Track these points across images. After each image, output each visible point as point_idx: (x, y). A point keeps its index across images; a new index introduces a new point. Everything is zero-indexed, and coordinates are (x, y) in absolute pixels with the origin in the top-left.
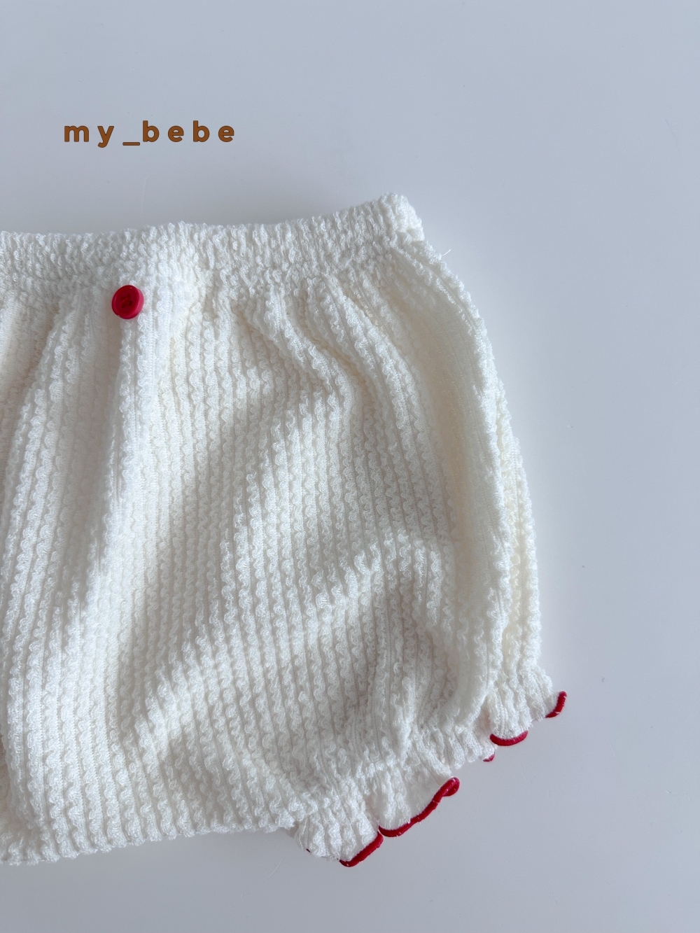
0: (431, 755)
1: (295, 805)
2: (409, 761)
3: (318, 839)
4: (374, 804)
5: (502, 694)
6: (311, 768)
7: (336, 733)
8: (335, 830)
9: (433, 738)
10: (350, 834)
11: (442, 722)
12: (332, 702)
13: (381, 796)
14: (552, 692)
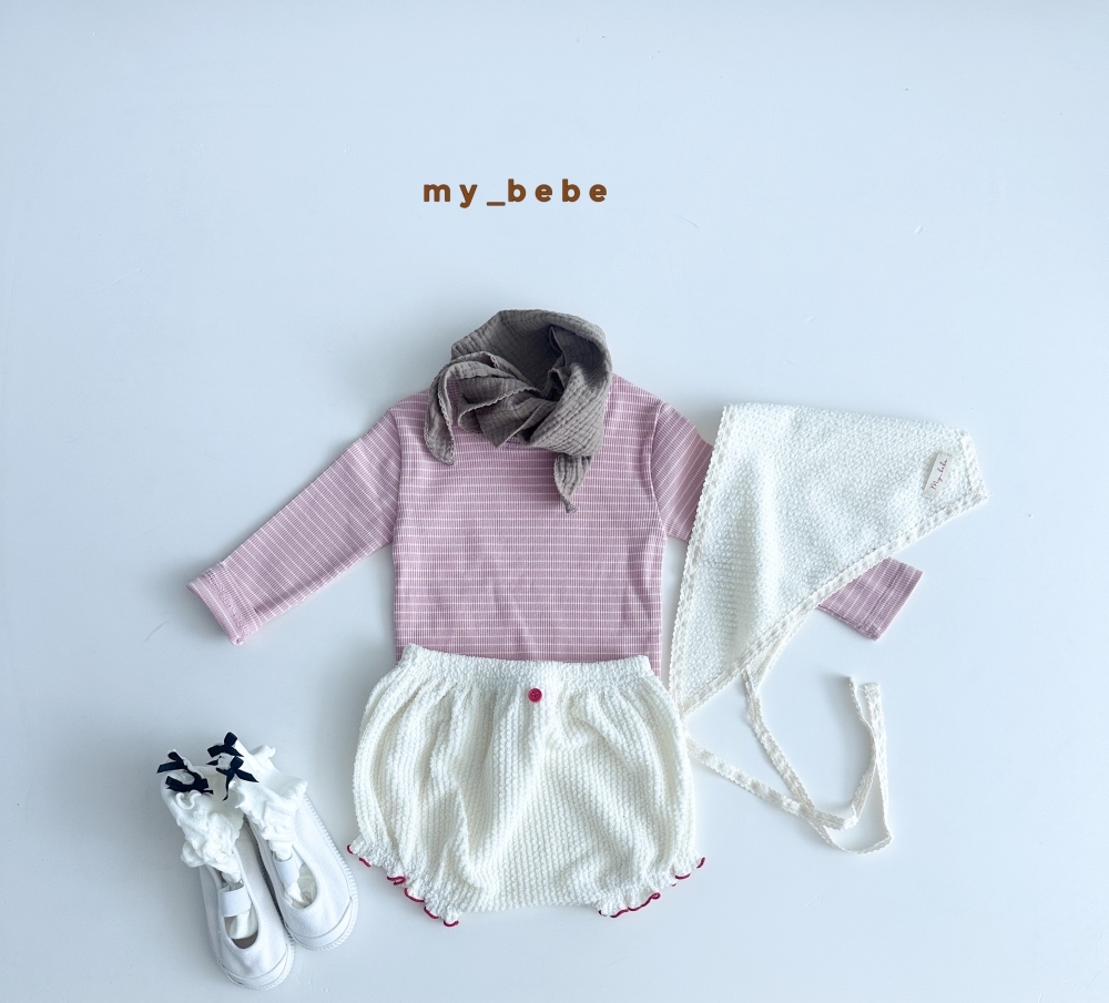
2: (642, 884)
9: (653, 877)
13: (630, 897)
14: (699, 857)
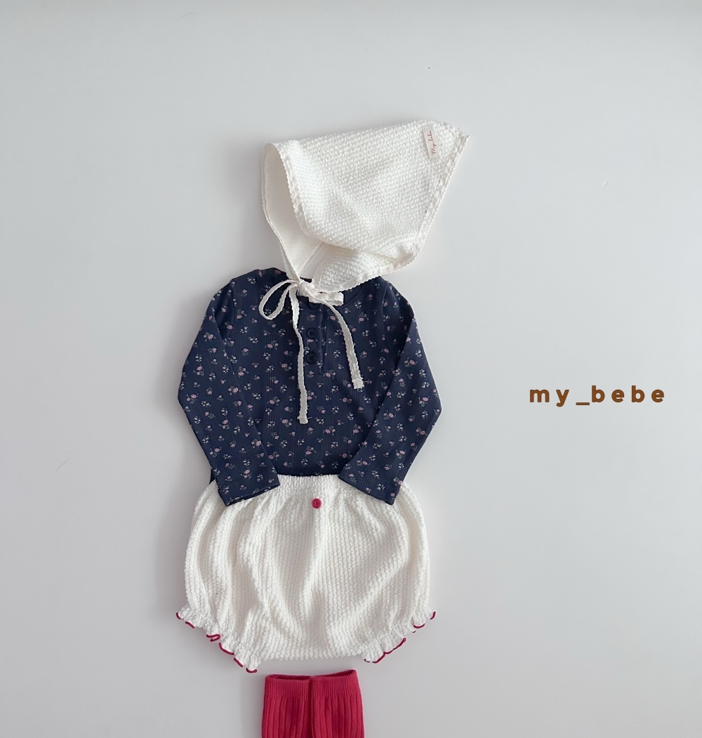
0: (398, 632)
1: (361, 647)
2: (391, 634)
3: (368, 655)
4: (382, 646)
5: (417, 614)
6: (365, 637)
7: (371, 626)
8: (372, 653)
9: (398, 627)
10: (376, 654)
11: (401, 622)
12: (369, 617)
13: (384, 643)
14: (431, 612)
